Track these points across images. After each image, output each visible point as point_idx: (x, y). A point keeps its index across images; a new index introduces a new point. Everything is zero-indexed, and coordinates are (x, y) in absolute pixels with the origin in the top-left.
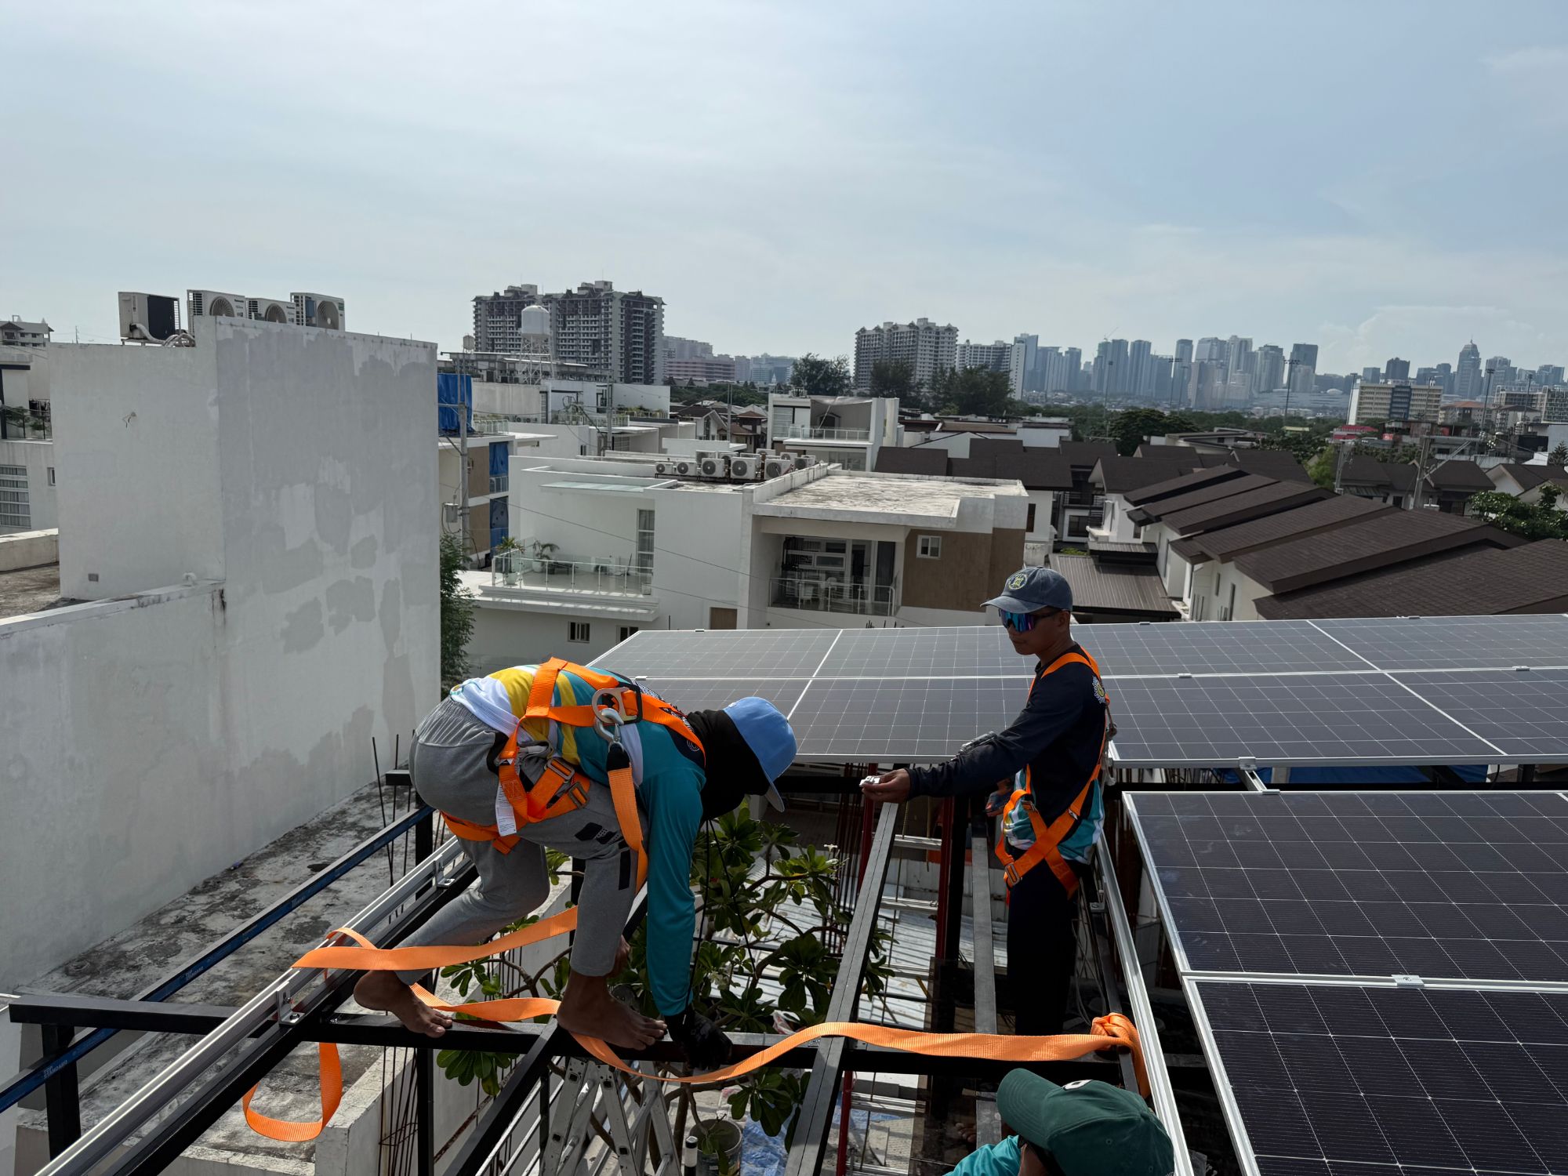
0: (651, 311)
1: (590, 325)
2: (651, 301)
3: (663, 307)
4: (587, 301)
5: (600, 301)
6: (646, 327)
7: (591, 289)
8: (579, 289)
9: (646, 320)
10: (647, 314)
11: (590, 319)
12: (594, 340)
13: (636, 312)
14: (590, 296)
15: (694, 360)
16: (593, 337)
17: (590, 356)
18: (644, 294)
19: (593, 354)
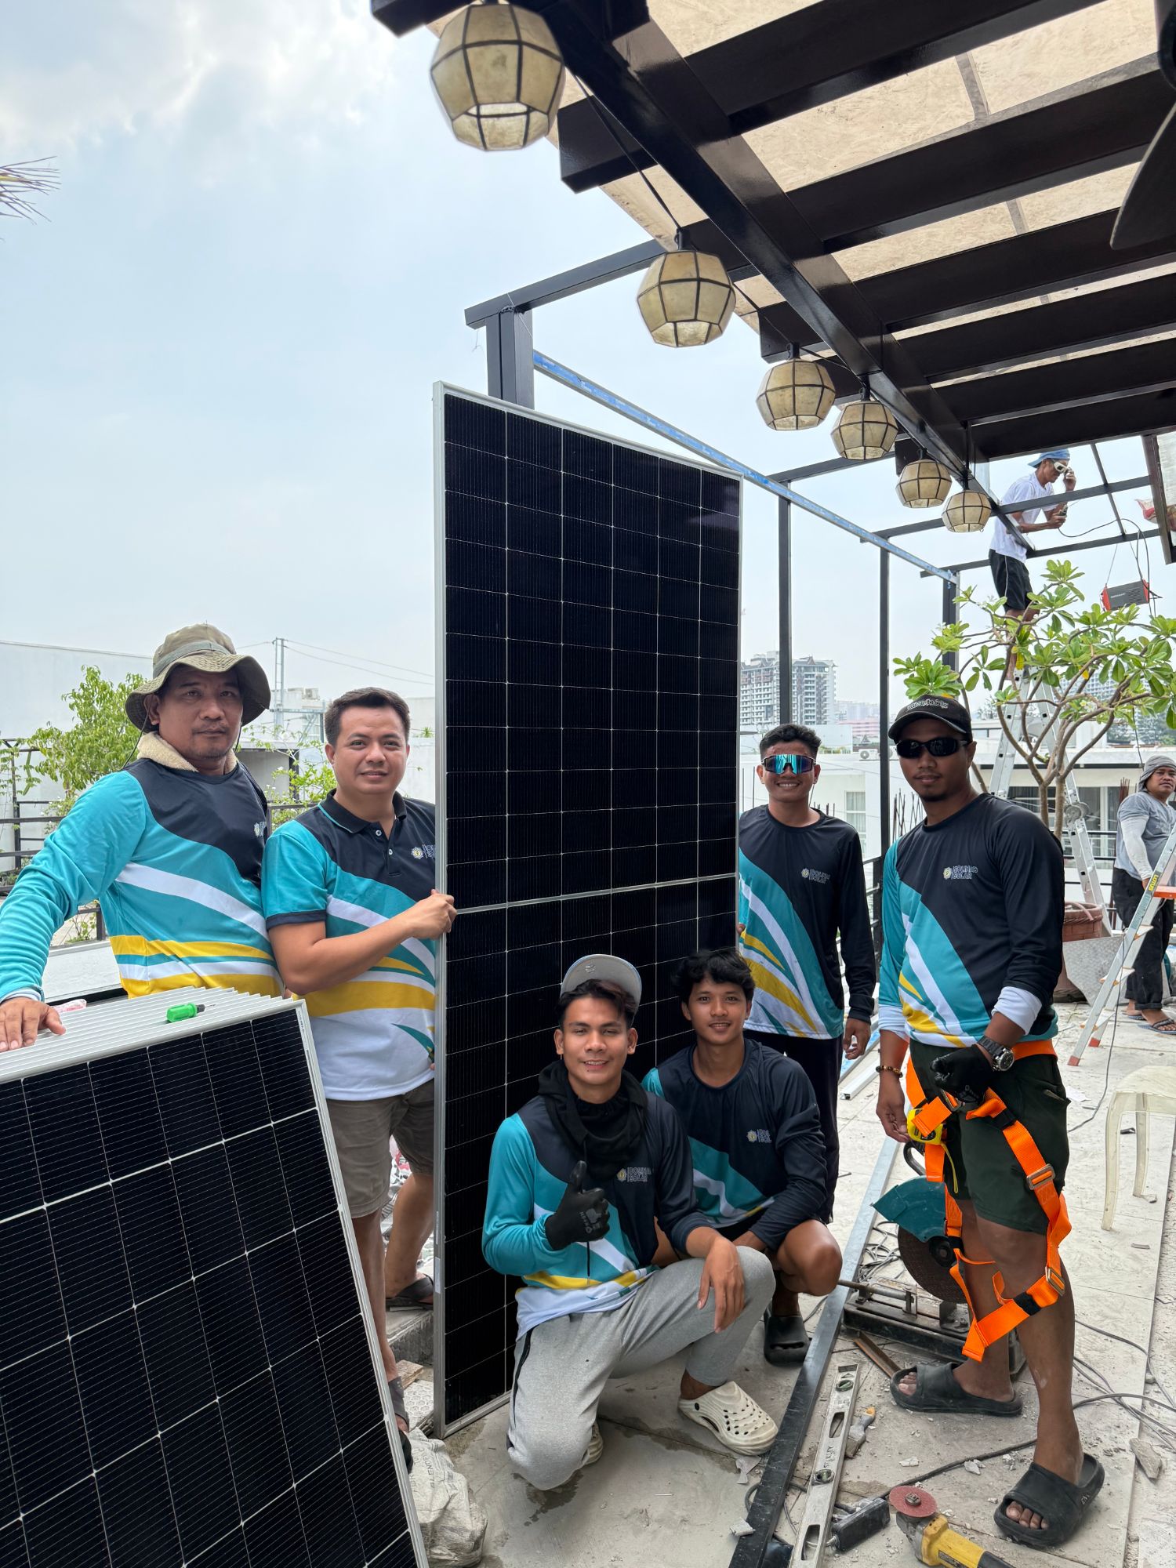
0: (822, 674)
1: (762, 693)
2: (822, 667)
3: (834, 669)
4: (760, 671)
5: (772, 669)
6: (817, 689)
7: (764, 660)
8: (752, 660)
9: (817, 683)
10: (819, 677)
11: (762, 687)
12: (768, 706)
13: (807, 676)
14: (762, 666)
15: (867, 720)
16: (766, 704)
17: (763, 721)
18: (815, 659)
19: (767, 718)
